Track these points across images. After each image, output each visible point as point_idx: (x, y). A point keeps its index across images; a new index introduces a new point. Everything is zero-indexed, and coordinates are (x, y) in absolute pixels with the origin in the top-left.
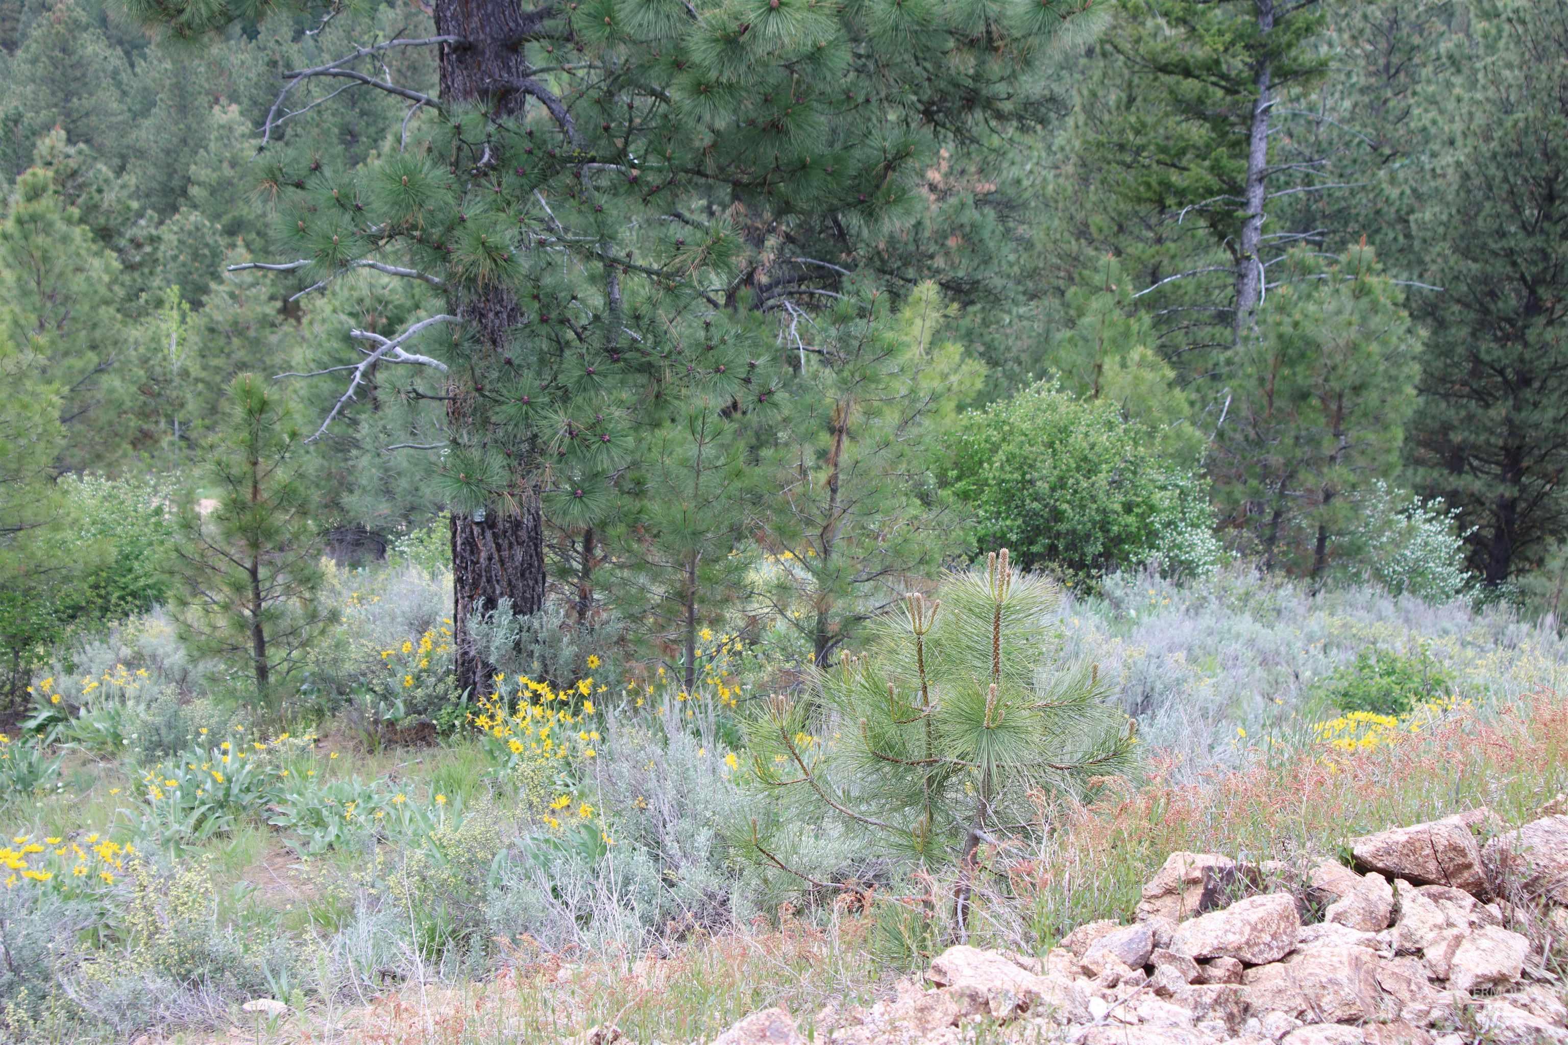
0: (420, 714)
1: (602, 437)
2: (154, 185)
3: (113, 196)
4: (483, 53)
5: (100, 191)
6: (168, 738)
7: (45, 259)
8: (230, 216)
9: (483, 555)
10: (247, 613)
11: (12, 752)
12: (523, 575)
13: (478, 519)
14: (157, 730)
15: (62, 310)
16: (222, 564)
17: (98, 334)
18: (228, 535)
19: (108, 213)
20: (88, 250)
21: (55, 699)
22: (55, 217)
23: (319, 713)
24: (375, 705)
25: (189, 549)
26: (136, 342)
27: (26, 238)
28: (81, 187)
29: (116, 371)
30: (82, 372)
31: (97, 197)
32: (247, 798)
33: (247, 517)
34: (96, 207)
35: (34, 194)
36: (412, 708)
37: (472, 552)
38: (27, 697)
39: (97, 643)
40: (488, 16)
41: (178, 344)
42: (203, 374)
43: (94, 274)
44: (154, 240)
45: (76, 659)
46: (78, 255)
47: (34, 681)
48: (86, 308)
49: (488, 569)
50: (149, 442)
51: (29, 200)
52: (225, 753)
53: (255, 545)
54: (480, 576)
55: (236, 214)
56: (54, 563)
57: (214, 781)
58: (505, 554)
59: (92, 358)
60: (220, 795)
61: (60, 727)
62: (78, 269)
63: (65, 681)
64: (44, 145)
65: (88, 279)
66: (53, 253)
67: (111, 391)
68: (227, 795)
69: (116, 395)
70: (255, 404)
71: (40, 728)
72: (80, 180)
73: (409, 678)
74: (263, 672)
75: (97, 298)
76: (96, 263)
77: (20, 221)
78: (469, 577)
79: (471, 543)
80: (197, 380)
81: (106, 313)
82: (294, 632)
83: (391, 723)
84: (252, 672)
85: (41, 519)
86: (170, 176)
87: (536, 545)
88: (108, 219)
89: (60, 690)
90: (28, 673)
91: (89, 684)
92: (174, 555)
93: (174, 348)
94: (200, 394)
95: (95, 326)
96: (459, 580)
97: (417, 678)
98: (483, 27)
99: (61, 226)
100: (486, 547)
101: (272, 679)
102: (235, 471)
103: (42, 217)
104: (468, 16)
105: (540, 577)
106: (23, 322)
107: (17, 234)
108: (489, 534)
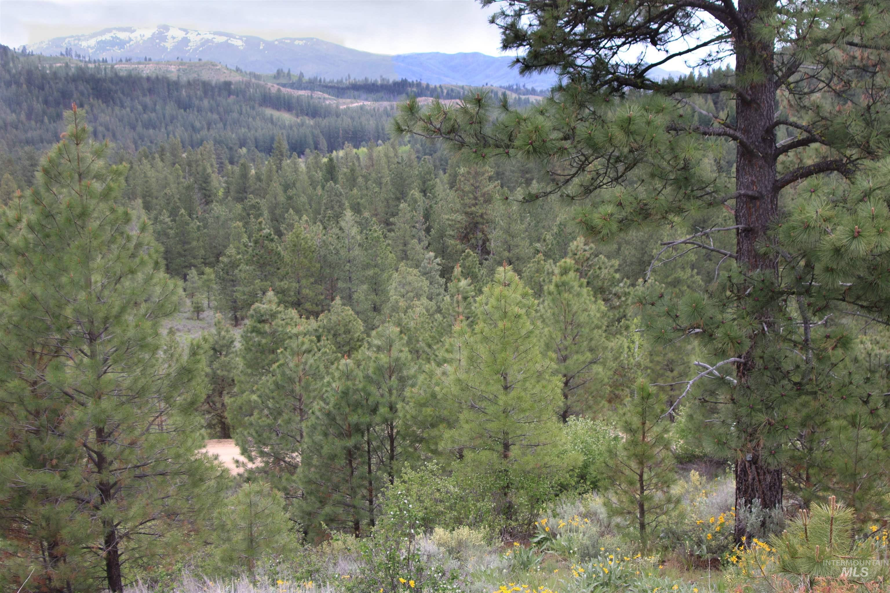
0: (713, 553)
1: (785, 427)
2: (634, 259)
3: (606, 271)
4: (757, 232)
5: (600, 268)
6: (592, 552)
7: (568, 305)
8: (673, 277)
9: (750, 477)
10: (638, 496)
11: (520, 550)
12: (770, 489)
13: (748, 459)
14: (587, 548)
15: (575, 331)
16: (627, 472)
17: (593, 343)
18: (629, 458)
19: (604, 279)
20: (590, 300)
21: (547, 529)
22: (576, 284)
23: (666, 548)
24: (692, 547)
25: (611, 463)
26: (612, 349)
27: (560, 294)
28: (590, 266)
29: (602, 363)
30: (584, 362)
31: (598, 272)
32: (619, 582)
33: (639, 449)
34: (598, 276)
35: (565, 271)
36: (710, 550)
37: (745, 475)
38: (535, 527)
39: (569, 504)
40: (760, 215)
41: (639, 348)
42: (650, 365)
43: (592, 313)
44: (626, 294)
45: (558, 510)
46: (585, 303)
47: (539, 519)
48: (587, 330)
49: (753, 484)
50: (618, 400)
51: (562, 275)
52: (611, 560)
53: (641, 463)
54: (748, 487)
55: (677, 276)
56: (553, 463)
57: (604, 572)
58: (762, 477)
59: (589, 356)
60: (606, 579)
61: (548, 543)
62: (585, 310)
63: (552, 521)
64: (573, 245)
65: (589, 315)
66: (572, 302)
67: (597, 373)
68: (610, 579)
69: (600, 376)
70: (645, 395)
71: (539, 543)
72: (590, 263)
73: (709, 535)
74: (643, 526)
75: (593, 326)
76: (593, 307)
77: (557, 286)
78: (743, 488)
79: (744, 471)
80: (647, 368)
81: (597, 333)
82: (659, 507)
83: (699, 557)
84: (638, 525)
85: (547, 441)
86: (643, 254)
87: (778, 475)
88: (603, 283)
89: (550, 525)
90: (538, 515)
91: (562, 523)
92: (604, 465)
93: (636, 350)
94: (648, 375)
95: (591, 339)
96: (738, 489)
97: (714, 535)
98: (757, 220)
99: (577, 288)
100: (751, 474)
101: (648, 530)
102: (634, 427)
103: (568, 284)
104: (750, 215)
105: (780, 491)
106: (554, 336)
107: (555, 293)
108: (753, 467)
